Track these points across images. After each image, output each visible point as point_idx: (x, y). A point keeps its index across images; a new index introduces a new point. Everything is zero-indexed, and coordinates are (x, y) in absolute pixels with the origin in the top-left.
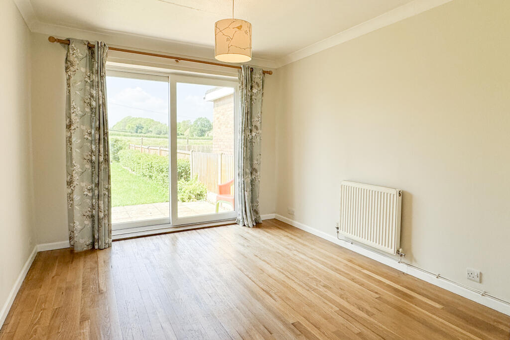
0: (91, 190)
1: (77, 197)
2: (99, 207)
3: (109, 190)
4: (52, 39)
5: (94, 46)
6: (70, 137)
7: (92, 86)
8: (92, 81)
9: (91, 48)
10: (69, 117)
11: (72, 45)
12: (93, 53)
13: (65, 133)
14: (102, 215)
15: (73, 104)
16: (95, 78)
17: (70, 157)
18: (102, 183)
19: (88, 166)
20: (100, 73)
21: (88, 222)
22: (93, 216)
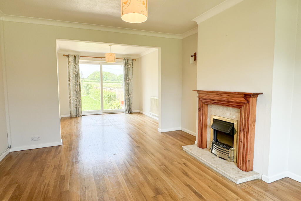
0: (76, 99)
1: (72, 101)
2: (78, 104)
3: (81, 99)
4: (64, 55)
5: (76, 56)
6: (70, 84)
7: (75, 68)
8: (76, 67)
9: (75, 57)
10: (69, 78)
11: (70, 57)
12: (75, 58)
13: (68, 82)
14: (79, 107)
15: (70, 74)
16: (76, 65)
17: (70, 89)
18: (79, 97)
19: (75, 92)
20: (77, 64)
21: (75, 109)
22: (76, 107)
